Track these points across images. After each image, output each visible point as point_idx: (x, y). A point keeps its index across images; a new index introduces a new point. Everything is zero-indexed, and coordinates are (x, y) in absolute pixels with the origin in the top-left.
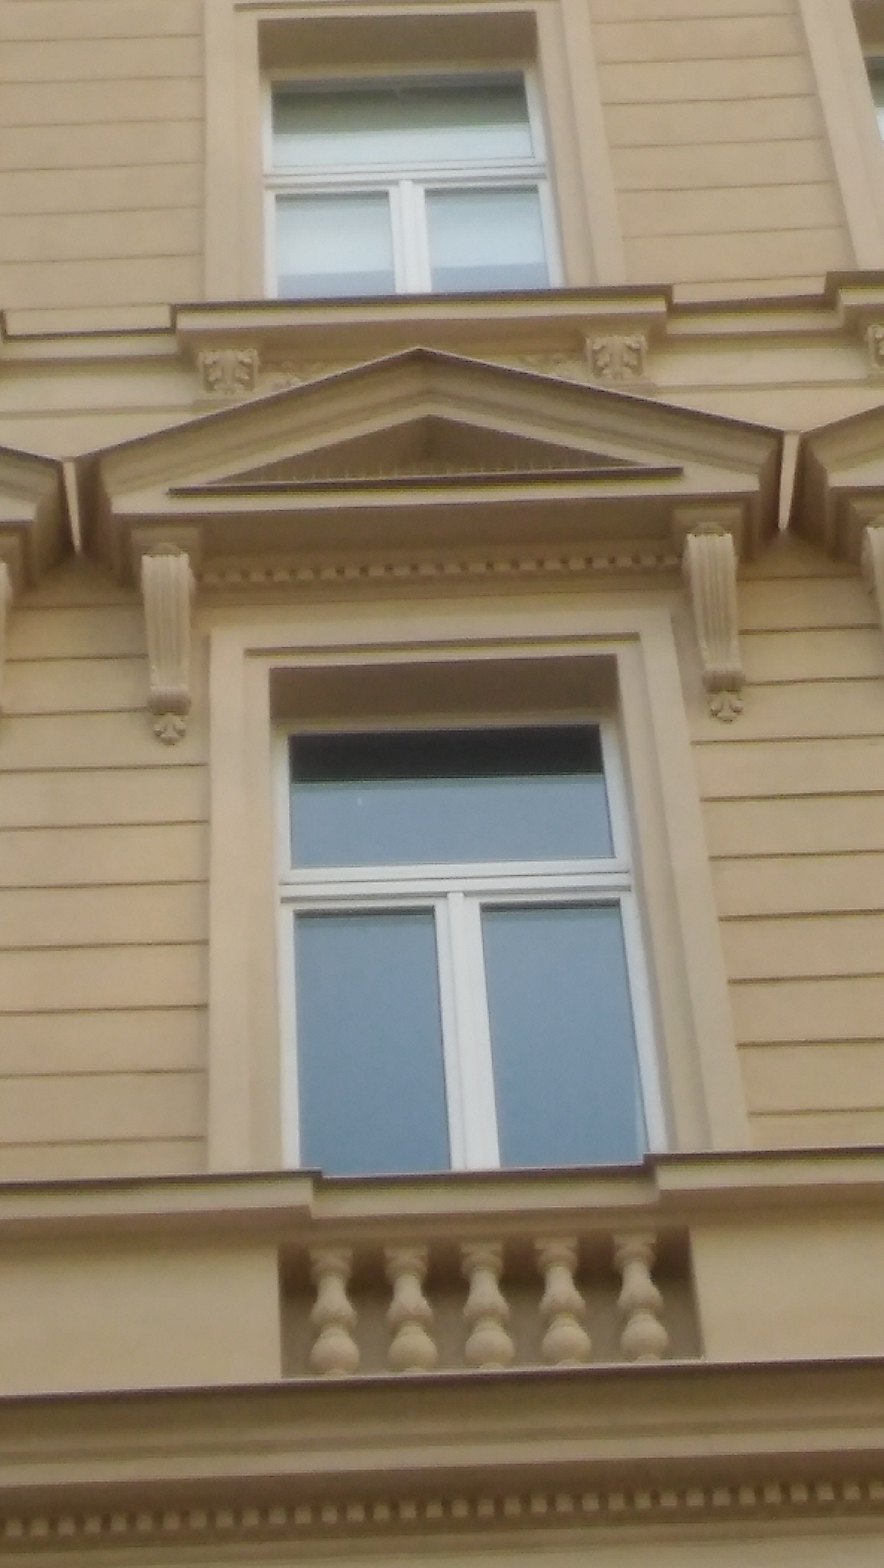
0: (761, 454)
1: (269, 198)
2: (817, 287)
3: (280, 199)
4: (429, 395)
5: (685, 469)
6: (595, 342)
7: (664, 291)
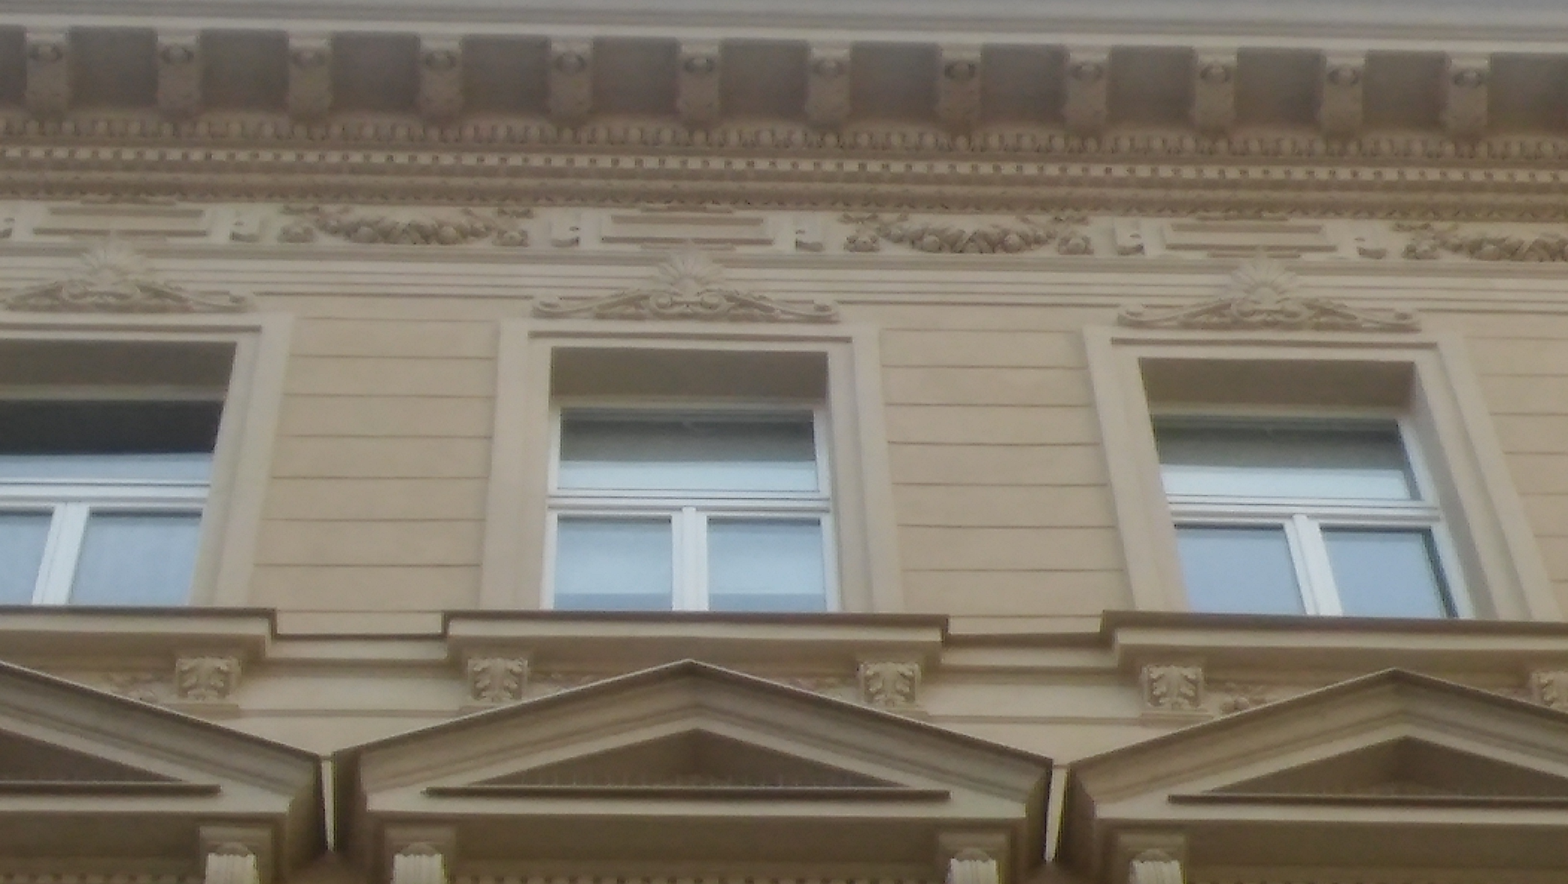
0: (1029, 782)
1: (552, 518)
2: (1094, 627)
3: (562, 520)
4: (699, 709)
5: (951, 794)
6: (870, 669)
7: (940, 622)
